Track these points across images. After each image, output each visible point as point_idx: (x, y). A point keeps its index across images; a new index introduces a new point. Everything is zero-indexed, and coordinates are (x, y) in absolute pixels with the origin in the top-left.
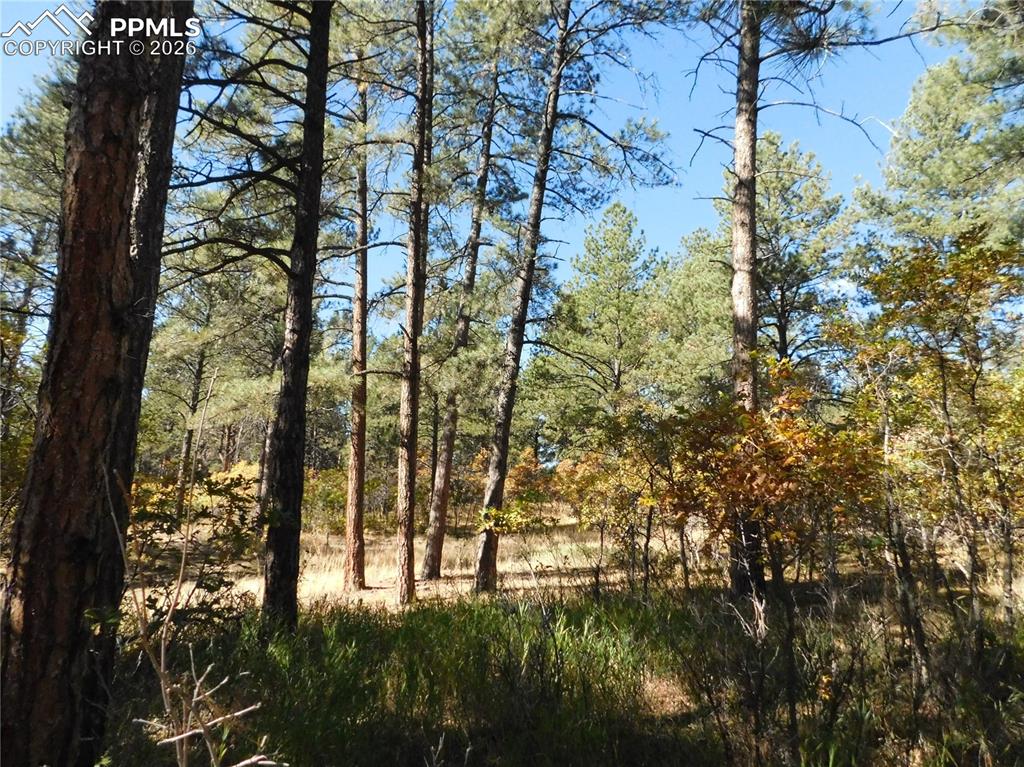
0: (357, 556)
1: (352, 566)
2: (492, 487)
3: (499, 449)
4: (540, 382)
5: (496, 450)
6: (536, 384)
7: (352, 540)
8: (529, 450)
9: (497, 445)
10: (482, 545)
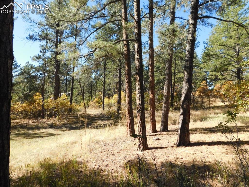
0: (130, 123)
1: (129, 127)
2: (185, 92)
3: (188, 73)
4: (207, 58)
5: (186, 73)
6: (205, 59)
7: (128, 117)
8: (204, 82)
9: (187, 71)
10: (181, 121)
